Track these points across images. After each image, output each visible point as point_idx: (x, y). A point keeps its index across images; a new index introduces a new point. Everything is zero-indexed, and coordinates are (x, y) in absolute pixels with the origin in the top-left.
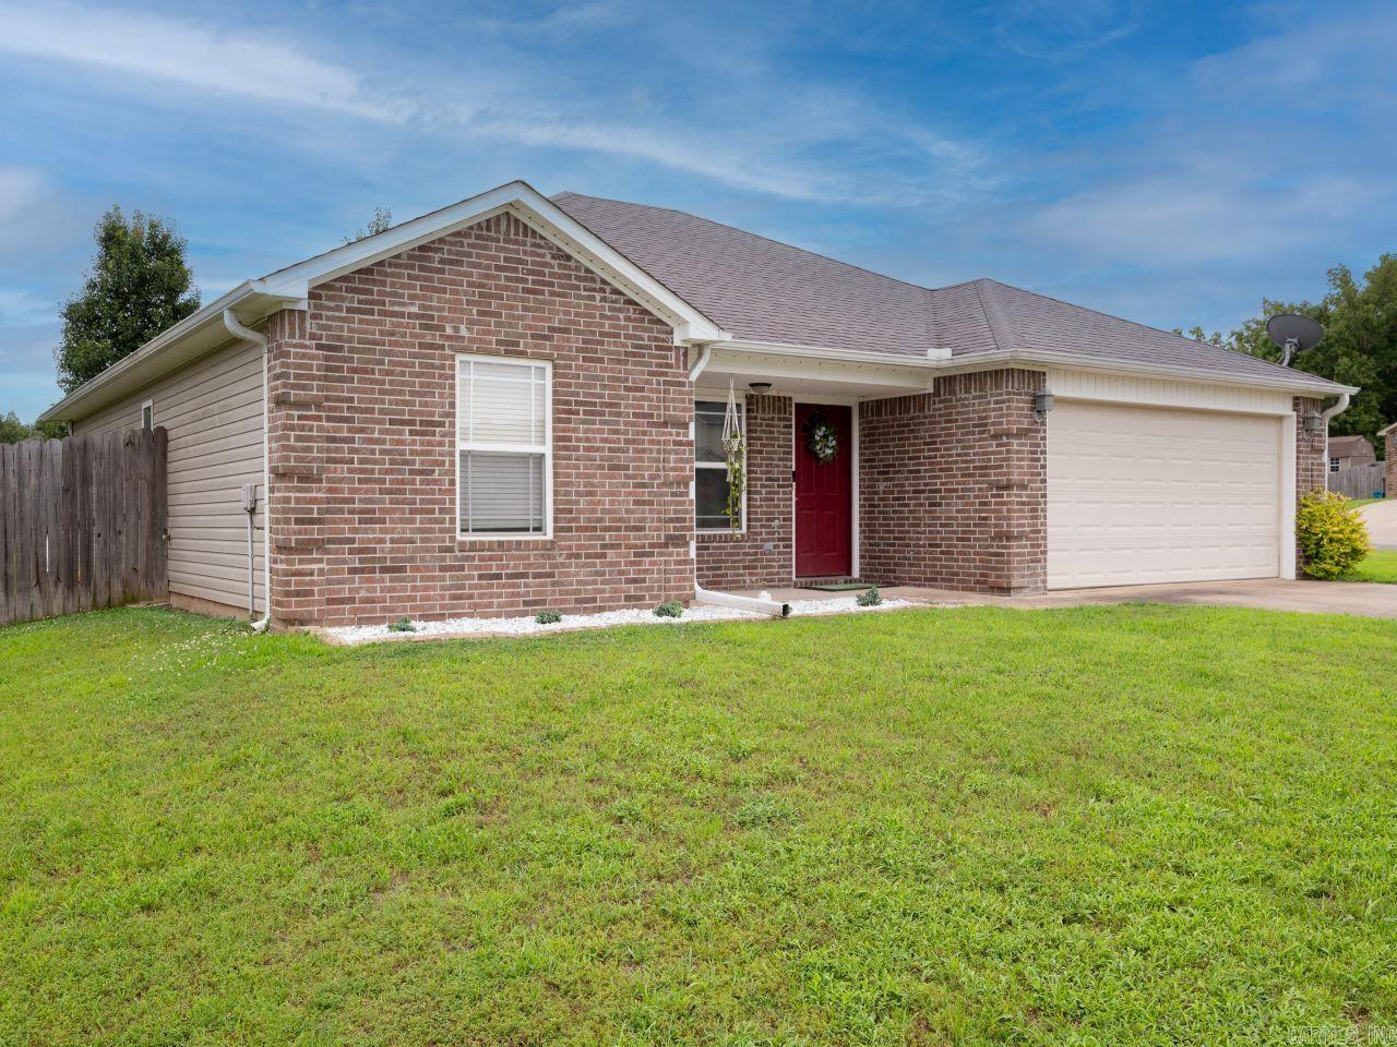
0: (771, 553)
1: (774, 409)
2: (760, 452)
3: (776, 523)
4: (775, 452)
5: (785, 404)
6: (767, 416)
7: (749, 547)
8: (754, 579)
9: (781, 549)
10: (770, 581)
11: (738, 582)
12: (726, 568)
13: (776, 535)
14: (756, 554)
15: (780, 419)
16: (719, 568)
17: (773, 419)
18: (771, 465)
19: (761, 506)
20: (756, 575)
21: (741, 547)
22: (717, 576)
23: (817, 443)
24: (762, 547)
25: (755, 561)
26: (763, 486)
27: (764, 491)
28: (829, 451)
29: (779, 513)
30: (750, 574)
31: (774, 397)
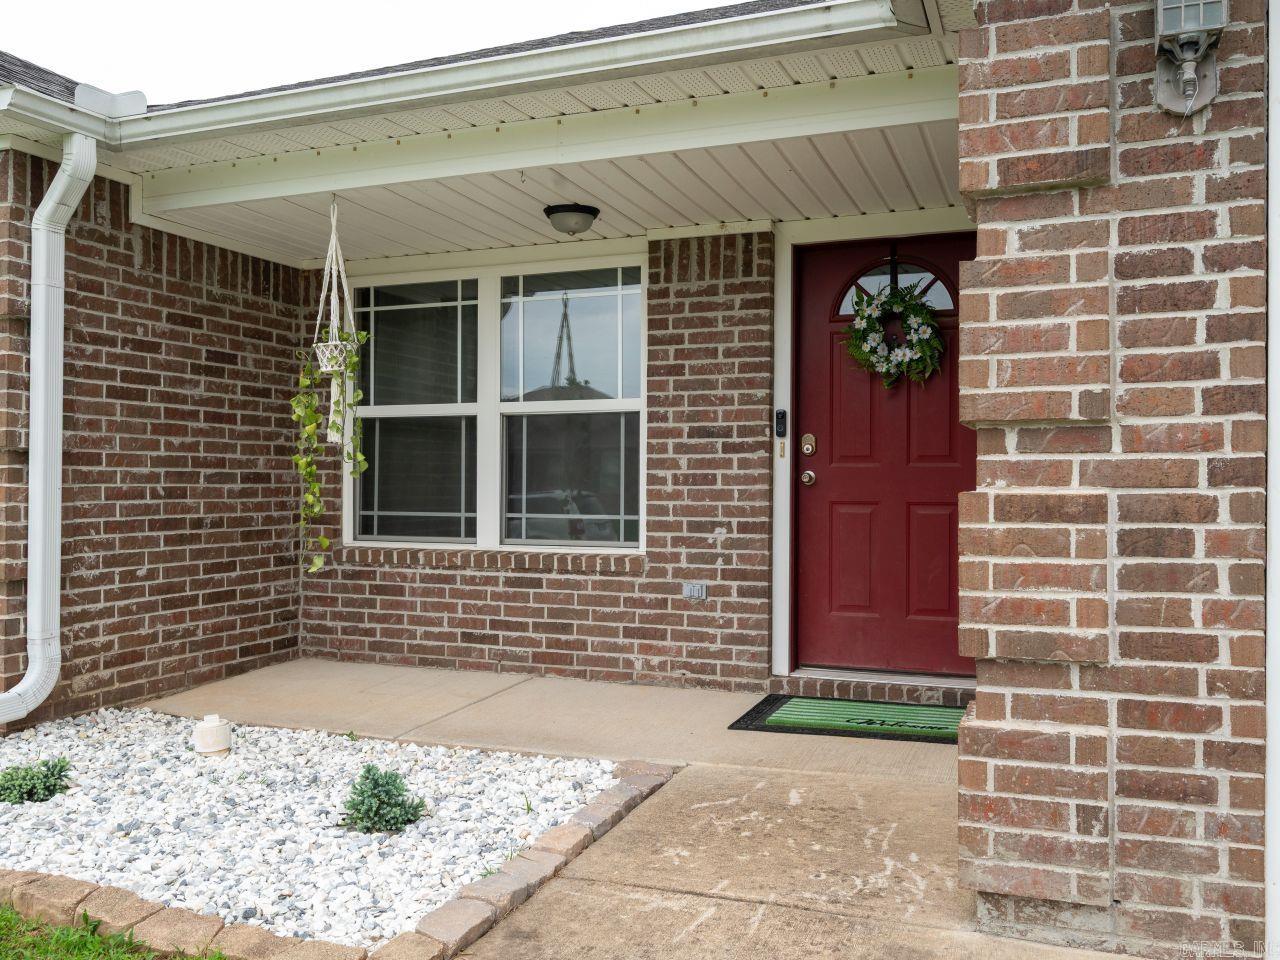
0: (701, 605)
1: (715, 266)
2: (677, 370)
3: (720, 534)
4: (718, 369)
5: (747, 251)
6: (694, 285)
7: (644, 588)
8: (656, 660)
9: (734, 598)
10: (703, 669)
11: (614, 662)
12: (581, 630)
13: (719, 564)
14: (663, 603)
15: (731, 289)
16: (566, 629)
17: (712, 291)
18: (706, 400)
19: (677, 495)
20: (660, 651)
21: (621, 587)
22: (558, 644)
23: (863, 336)
24: (677, 589)
25: (661, 619)
26: (680, 449)
27: (683, 460)
28: (902, 355)
29: (728, 512)
30: (644, 649)
31: (716, 239)
